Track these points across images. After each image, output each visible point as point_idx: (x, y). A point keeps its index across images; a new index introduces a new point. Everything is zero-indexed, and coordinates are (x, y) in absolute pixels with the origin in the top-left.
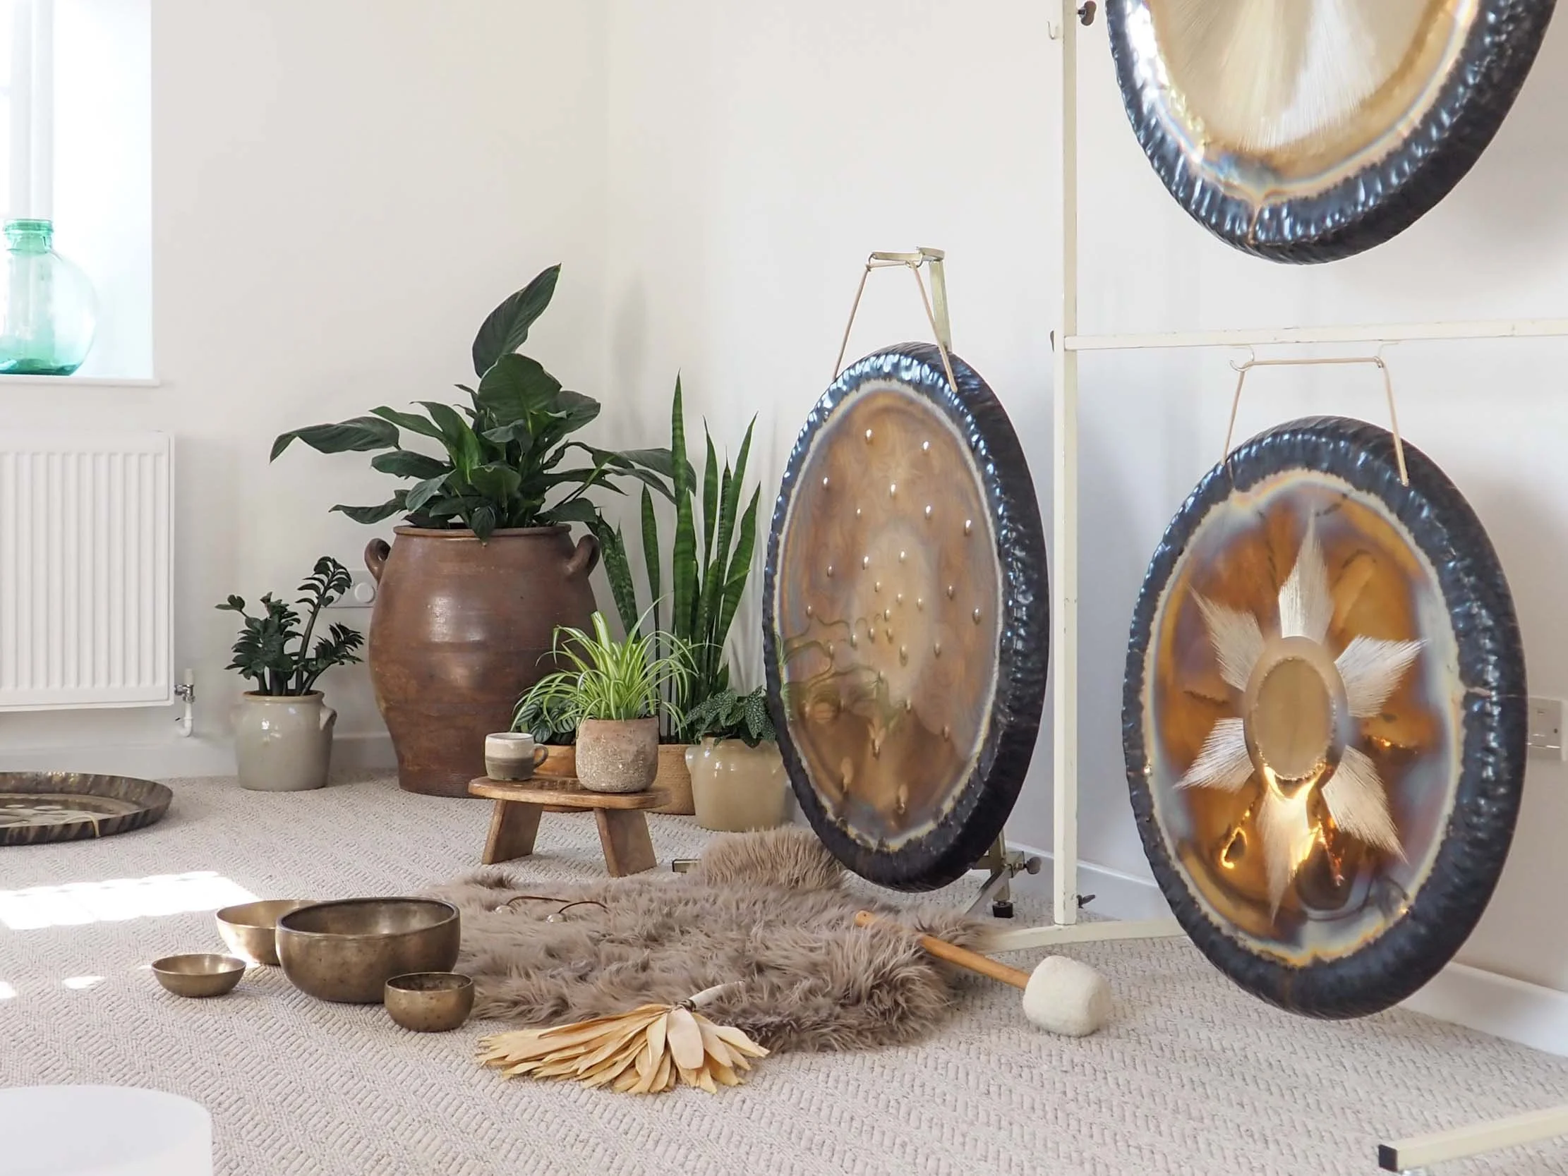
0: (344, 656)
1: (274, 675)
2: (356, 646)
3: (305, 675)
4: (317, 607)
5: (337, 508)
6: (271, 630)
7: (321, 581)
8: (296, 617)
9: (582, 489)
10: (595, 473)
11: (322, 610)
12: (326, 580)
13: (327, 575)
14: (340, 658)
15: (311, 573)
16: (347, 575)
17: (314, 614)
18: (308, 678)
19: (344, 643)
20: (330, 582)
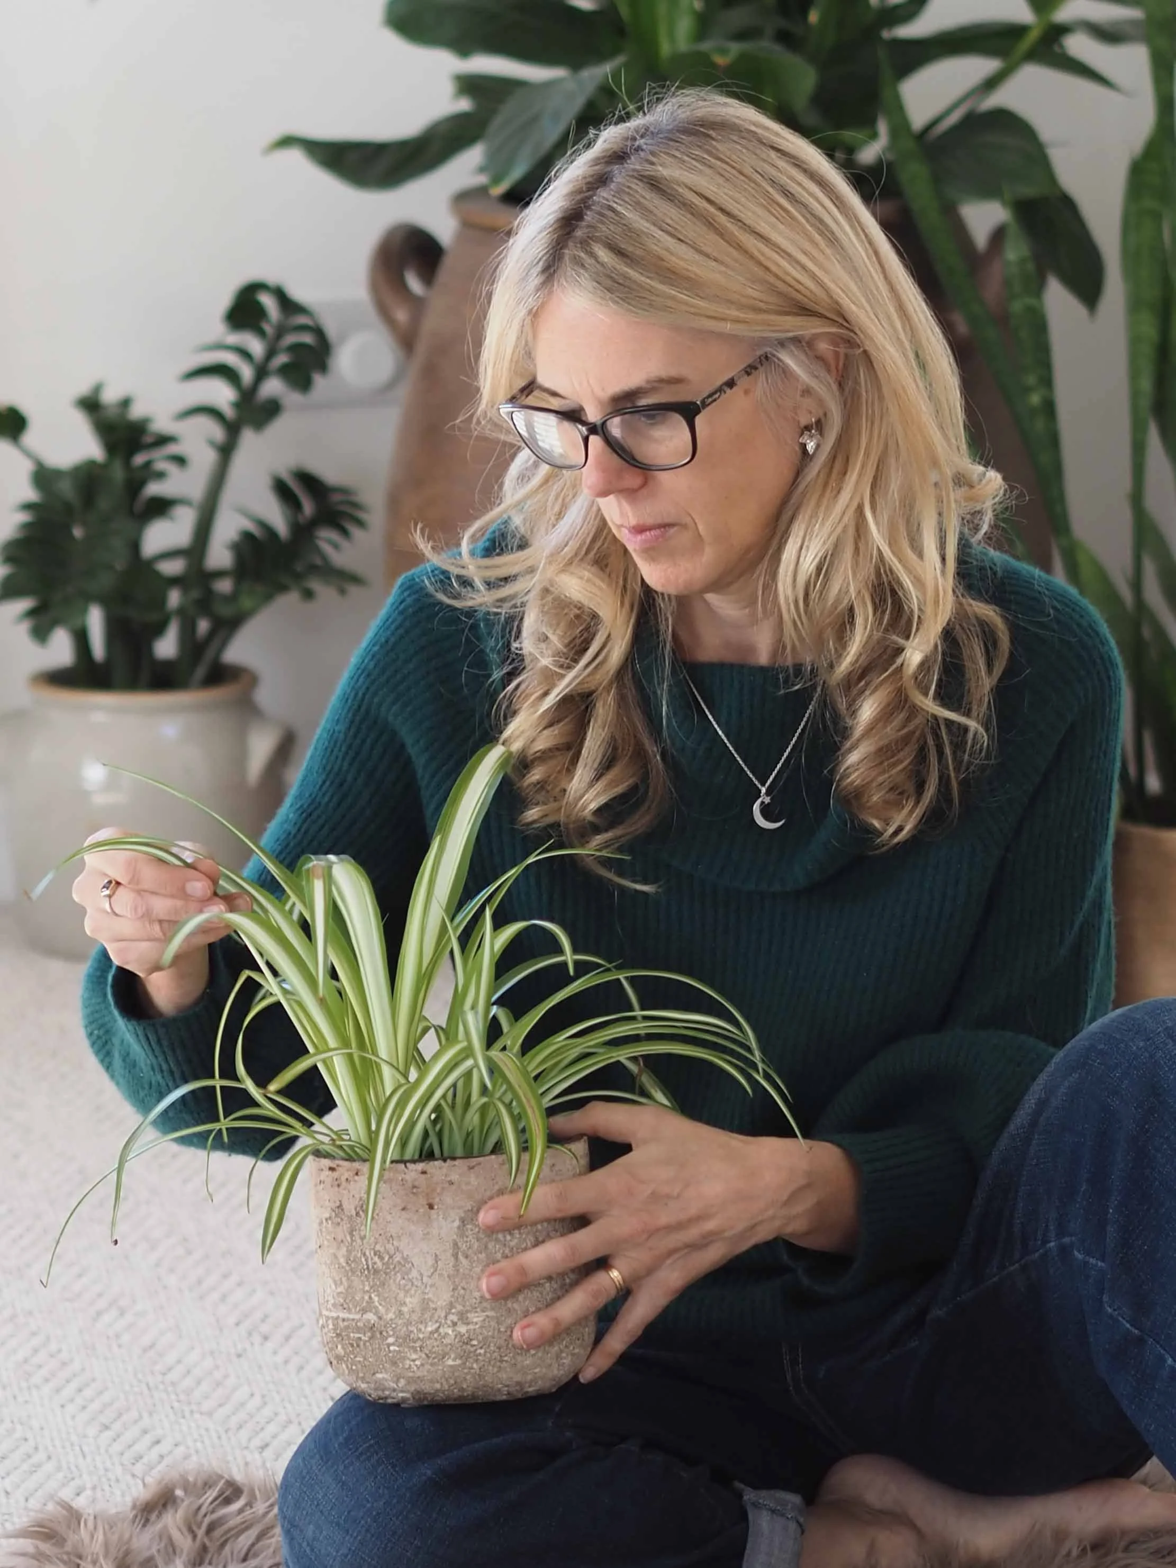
0: (314, 569)
1: (115, 628)
2: (345, 532)
3: (203, 626)
4: (233, 429)
5: (287, 142)
6: (104, 503)
7: (245, 354)
8: (172, 449)
9: (991, 84)
10: (1033, 35)
11: (248, 437)
12: (256, 347)
13: (261, 333)
14: (298, 577)
15: (217, 329)
16: (319, 332)
17: (226, 451)
18: (212, 634)
19: (314, 523)
20: (271, 353)
